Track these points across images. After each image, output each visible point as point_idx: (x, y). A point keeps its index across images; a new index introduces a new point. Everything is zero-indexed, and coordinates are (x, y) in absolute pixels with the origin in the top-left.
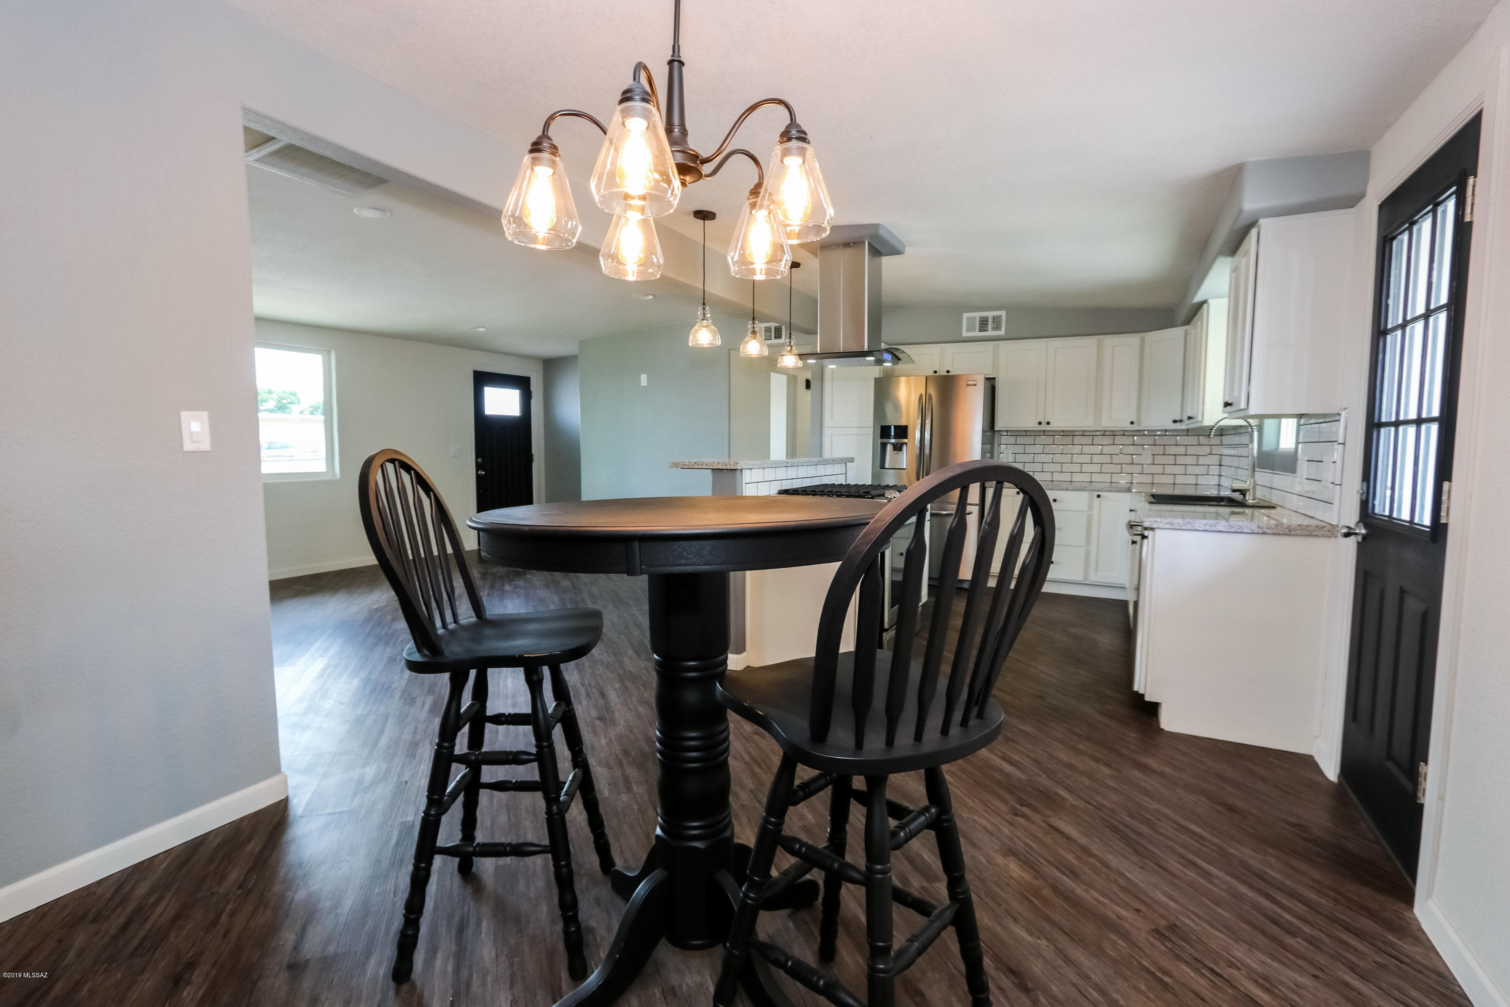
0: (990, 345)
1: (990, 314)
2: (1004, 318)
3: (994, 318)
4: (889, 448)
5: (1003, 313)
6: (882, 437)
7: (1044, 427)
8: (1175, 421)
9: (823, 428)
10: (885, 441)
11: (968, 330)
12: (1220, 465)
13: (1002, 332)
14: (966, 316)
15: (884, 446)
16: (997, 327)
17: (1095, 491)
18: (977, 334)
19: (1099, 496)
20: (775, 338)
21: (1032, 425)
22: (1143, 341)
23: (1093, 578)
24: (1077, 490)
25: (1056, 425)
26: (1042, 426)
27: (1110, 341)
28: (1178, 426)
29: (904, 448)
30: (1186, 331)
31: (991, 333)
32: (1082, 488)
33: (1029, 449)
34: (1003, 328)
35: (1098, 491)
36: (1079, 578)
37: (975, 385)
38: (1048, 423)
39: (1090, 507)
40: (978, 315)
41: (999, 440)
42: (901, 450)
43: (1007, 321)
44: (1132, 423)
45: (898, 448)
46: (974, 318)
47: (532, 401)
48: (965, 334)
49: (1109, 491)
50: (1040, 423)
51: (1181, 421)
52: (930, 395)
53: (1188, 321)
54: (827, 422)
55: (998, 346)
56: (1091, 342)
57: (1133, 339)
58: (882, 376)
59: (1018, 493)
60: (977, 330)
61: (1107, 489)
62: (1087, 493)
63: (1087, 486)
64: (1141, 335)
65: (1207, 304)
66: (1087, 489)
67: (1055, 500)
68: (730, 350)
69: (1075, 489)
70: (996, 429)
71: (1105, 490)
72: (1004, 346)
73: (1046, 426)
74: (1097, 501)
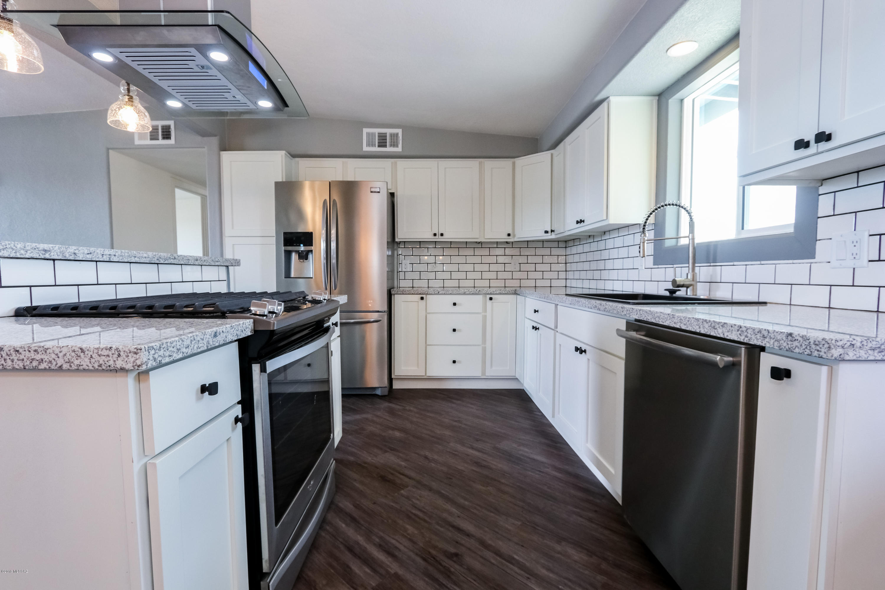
0: (388, 162)
1: (388, 131)
2: (400, 135)
3: (392, 135)
4: (294, 256)
5: (399, 131)
6: (285, 245)
7: (438, 239)
8: (546, 232)
9: (224, 237)
10: (290, 248)
11: (369, 145)
13: (399, 150)
14: (366, 131)
15: (288, 254)
16: (394, 144)
17: (488, 294)
18: (377, 150)
19: (491, 299)
20: (164, 138)
21: (427, 236)
22: (514, 164)
23: (489, 373)
24: (473, 294)
25: (449, 236)
26: (437, 237)
27: (489, 164)
28: (550, 236)
29: (310, 256)
30: (552, 155)
31: (389, 149)
32: (477, 292)
33: (425, 260)
34: (400, 145)
35: (491, 294)
36: (479, 374)
37: (379, 192)
38: (442, 235)
39: (485, 310)
40: (377, 131)
41: (400, 251)
42: (306, 258)
43: (403, 139)
44: (509, 235)
45: (304, 256)
46: (373, 134)
48: (366, 149)
49: (500, 294)
50: (435, 235)
51: (552, 231)
52: (334, 200)
53: (555, 145)
54: (228, 230)
55: (396, 163)
56: (474, 163)
57: (506, 163)
58: (284, 180)
59: (422, 298)
60: (377, 146)
61: (497, 292)
62: (480, 297)
63: (479, 290)
64: (513, 160)
65: (605, 104)
66: (480, 293)
67: (455, 304)
68: (108, 149)
69: (471, 293)
70: (397, 240)
71: (495, 293)
72: (401, 163)
73: (440, 237)
74: (489, 302)
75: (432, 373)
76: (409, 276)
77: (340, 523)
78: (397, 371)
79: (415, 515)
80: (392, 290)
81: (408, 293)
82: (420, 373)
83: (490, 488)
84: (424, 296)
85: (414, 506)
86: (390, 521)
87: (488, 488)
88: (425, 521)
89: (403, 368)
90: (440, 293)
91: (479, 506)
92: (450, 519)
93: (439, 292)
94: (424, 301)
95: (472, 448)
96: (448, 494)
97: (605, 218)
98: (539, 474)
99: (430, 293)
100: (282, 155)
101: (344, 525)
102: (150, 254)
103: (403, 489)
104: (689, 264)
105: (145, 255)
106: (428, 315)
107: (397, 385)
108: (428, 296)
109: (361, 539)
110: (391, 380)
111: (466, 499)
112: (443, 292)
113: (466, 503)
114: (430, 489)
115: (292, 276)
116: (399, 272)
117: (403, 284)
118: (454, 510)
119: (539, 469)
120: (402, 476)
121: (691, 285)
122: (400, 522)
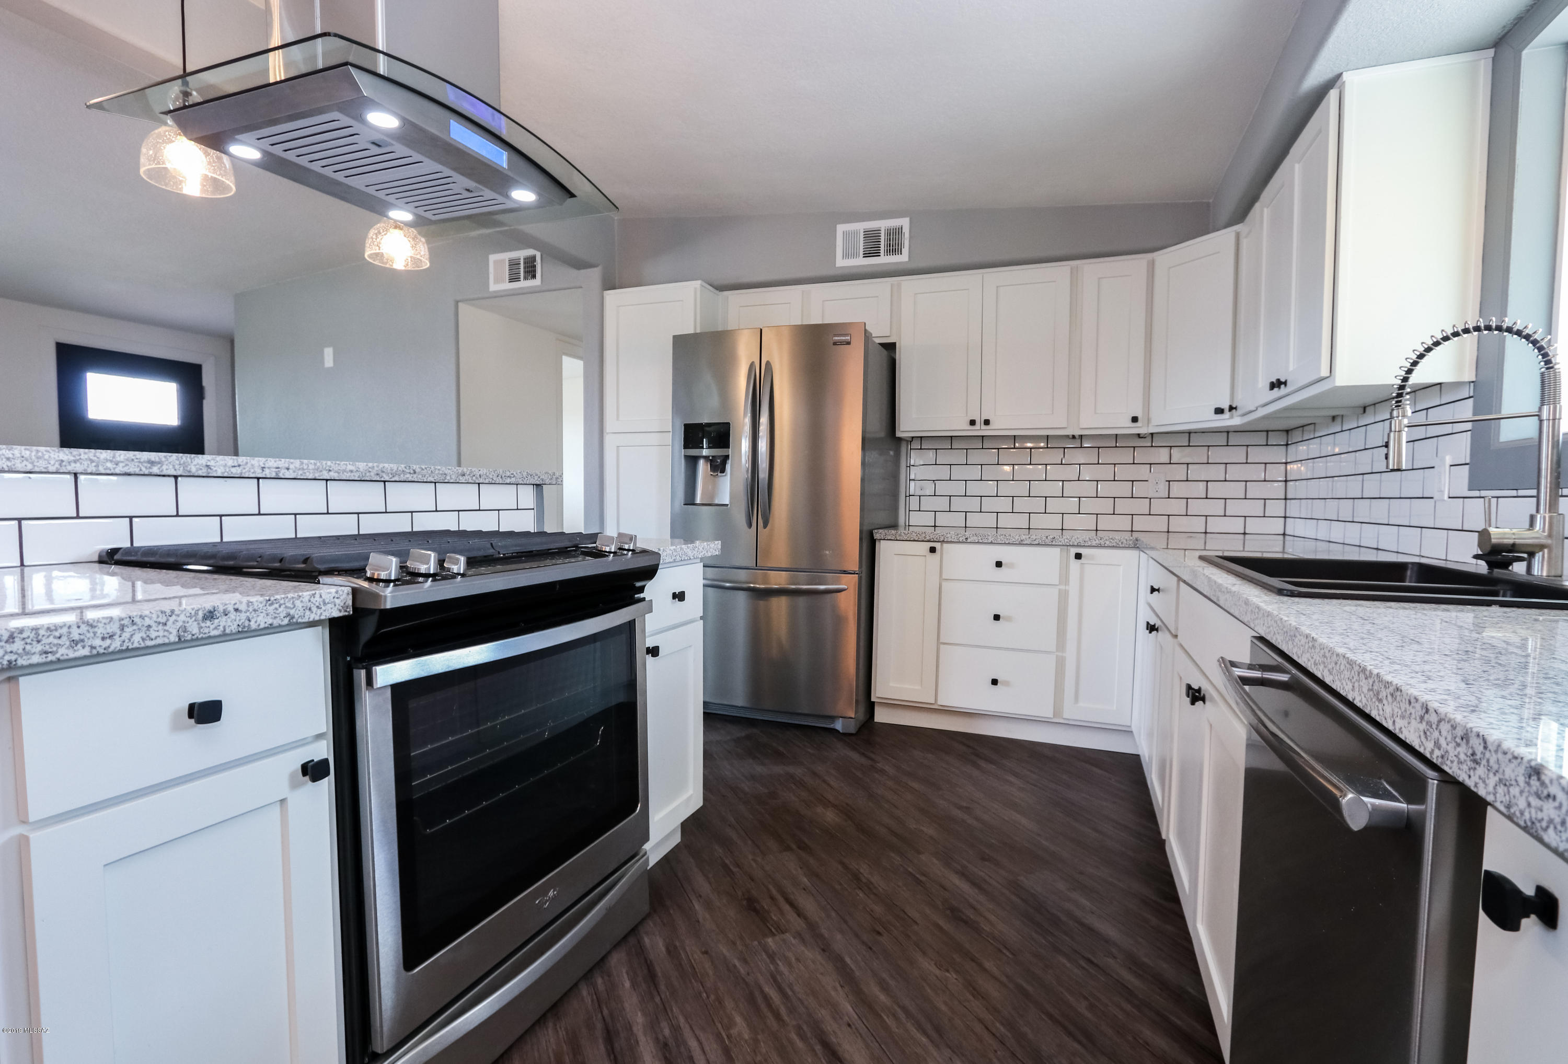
0: (882, 286)
1: (883, 225)
2: (906, 231)
3: (889, 232)
4: (702, 466)
5: (904, 222)
6: (686, 446)
7: (980, 429)
8: (1219, 411)
9: (605, 434)
10: (693, 452)
11: (846, 255)
12: (1286, 499)
13: (903, 258)
14: (841, 228)
15: (692, 462)
16: (894, 249)
17: (1073, 546)
18: (861, 262)
19: (1078, 556)
20: (526, 277)
21: (959, 426)
22: (1152, 265)
23: (1070, 712)
24: (1039, 545)
25: (1002, 424)
26: (977, 427)
27: (1091, 269)
28: (1226, 421)
29: (727, 464)
30: (1238, 236)
31: (884, 260)
32: (1048, 542)
33: (957, 472)
34: (905, 251)
35: (1078, 546)
36: (1048, 710)
37: (848, 343)
38: (987, 422)
39: (1064, 577)
40: (862, 226)
41: (908, 456)
42: (722, 469)
43: (911, 237)
44: (1135, 419)
45: (718, 465)
46: (856, 233)
47: (205, 402)
48: (841, 262)
49: (1099, 546)
50: (973, 423)
51: (1231, 408)
52: (768, 363)
53: (1242, 213)
54: (611, 424)
55: (899, 286)
56: (1061, 271)
57: (1135, 265)
58: (698, 331)
59: (933, 550)
60: (861, 255)
61: (1094, 543)
62: (1057, 550)
63: (1052, 537)
64: (1149, 256)
65: (1333, 94)
66: (1054, 543)
67: (999, 564)
68: (457, 302)
69: (1035, 543)
70: (898, 434)
71: (1090, 543)
72: (909, 284)
73: (984, 427)
74: (1075, 564)
75: (946, 700)
76: (927, 503)
77: (625, 976)
78: (879, 691)
79: (766, 998)
80: (876, 531)
81: (906, 538)
82: (927, 698)
83: (952, 976)
84: (937, 545)
85: (774, 979)
86: (712, 997)
87: (948, 974)
88: (778, 1017)
89: (891, 684)
90: (969, 541)
91: (904, 1009)
92: (830, 1026)
93: (967, 539)
94: (936, 556)
95: (963, 874)
96: (853, 967)
97: (1324, 372)
98: (1083, 968)
99: (950, 540)
100: (696, 289)
101: (627, 984)
102: (362, 466)
103: (773, 935)
104: (1538, 489)
105: (350, 467)
106: (944, 584)
107: (881, 716)
108: (945, 545)
109: (639, 1020)
110: (871, 707)
111: (885, 988)
112: (975, 539)
113: (882, 997)
114: (826, 949)
115: (698, 501)
116: (910, 495)
117: (915, 519)
118: (847, 1007)
119: (1090, 956)
120: (786, 908)
121: (1542, 547)
122: (729, 1004)
